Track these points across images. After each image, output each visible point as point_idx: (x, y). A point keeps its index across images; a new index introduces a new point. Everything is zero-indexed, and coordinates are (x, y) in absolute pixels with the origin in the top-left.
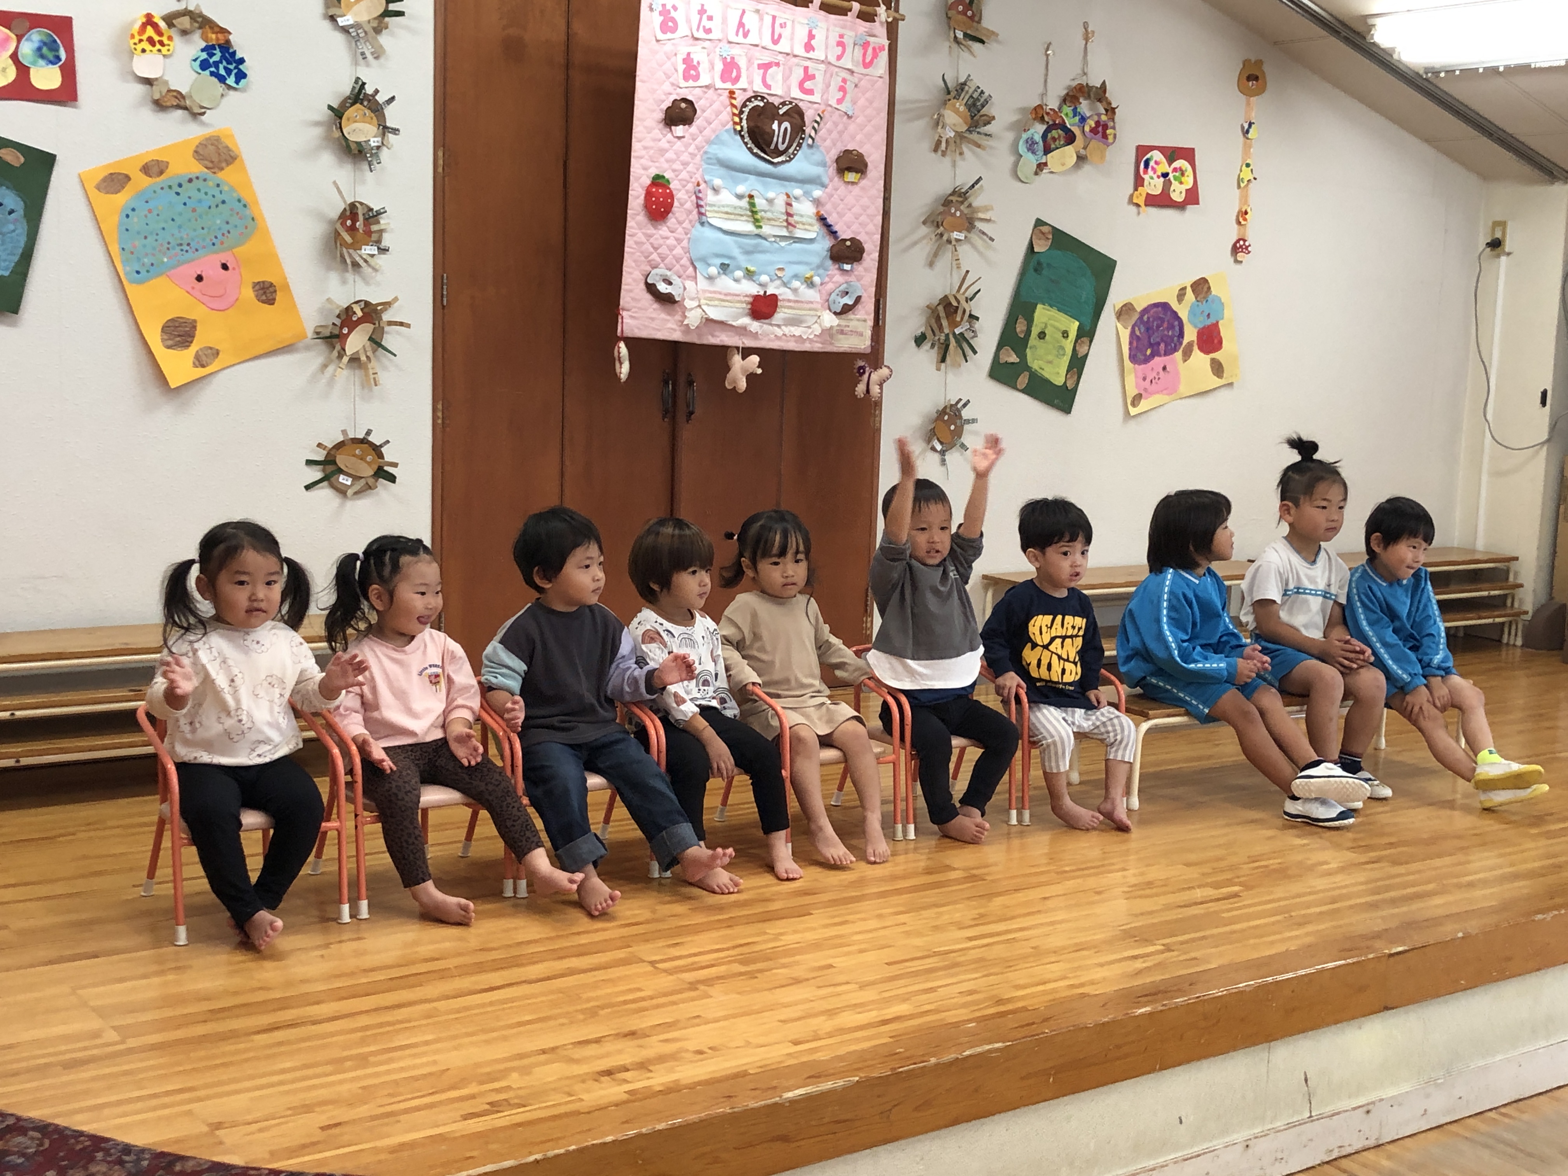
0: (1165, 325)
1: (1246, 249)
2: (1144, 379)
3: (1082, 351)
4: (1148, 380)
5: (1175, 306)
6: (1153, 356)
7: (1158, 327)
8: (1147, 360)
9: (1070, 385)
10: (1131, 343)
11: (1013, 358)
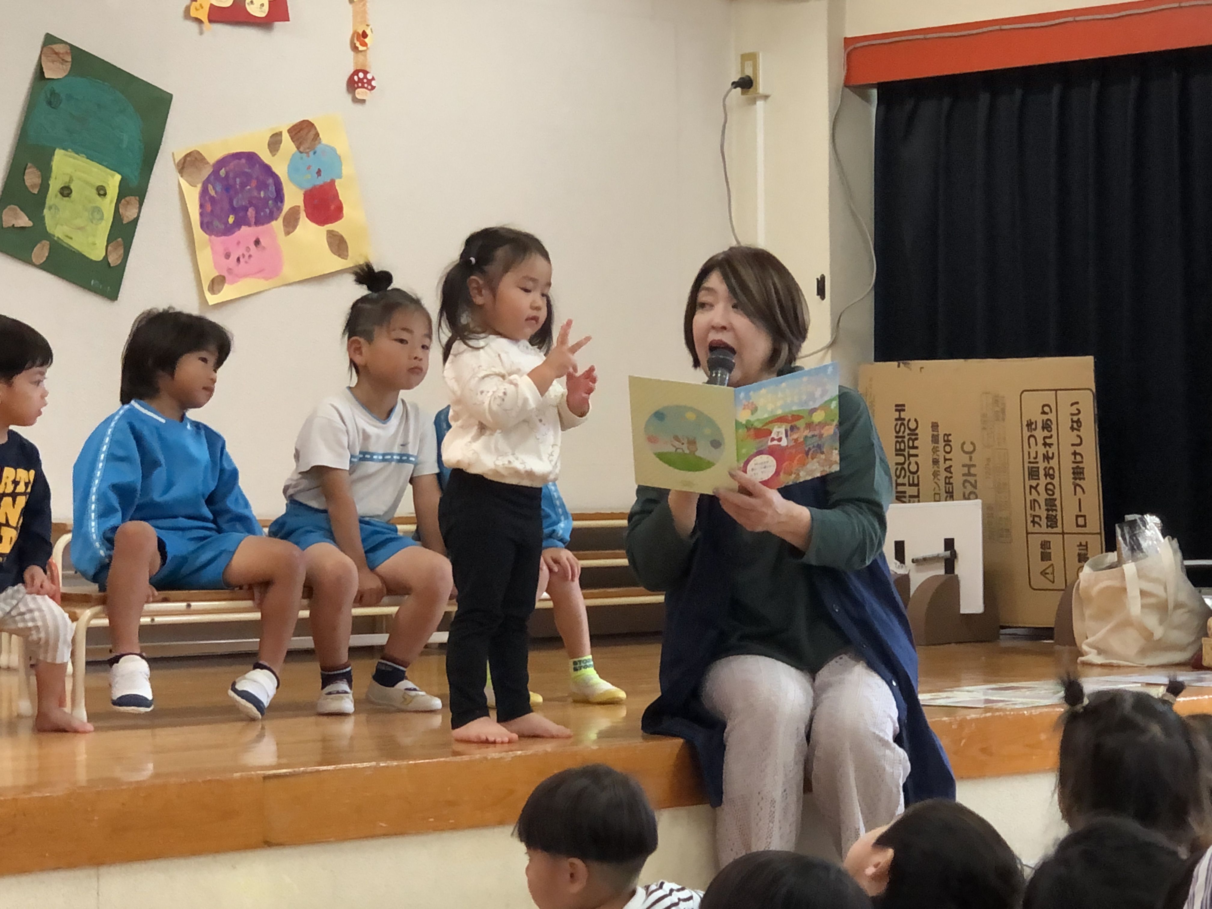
0: (254, 183)
1: (368, 84)
2: (228, 256)
3: (129, 214)
4: (233, 258)
5: (266, 157)
6: (238, 224)
7: (243, 185)
8: (228, 230)
9: (114, 260)
10: (202, 206)
11: (24, 221)
